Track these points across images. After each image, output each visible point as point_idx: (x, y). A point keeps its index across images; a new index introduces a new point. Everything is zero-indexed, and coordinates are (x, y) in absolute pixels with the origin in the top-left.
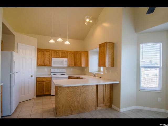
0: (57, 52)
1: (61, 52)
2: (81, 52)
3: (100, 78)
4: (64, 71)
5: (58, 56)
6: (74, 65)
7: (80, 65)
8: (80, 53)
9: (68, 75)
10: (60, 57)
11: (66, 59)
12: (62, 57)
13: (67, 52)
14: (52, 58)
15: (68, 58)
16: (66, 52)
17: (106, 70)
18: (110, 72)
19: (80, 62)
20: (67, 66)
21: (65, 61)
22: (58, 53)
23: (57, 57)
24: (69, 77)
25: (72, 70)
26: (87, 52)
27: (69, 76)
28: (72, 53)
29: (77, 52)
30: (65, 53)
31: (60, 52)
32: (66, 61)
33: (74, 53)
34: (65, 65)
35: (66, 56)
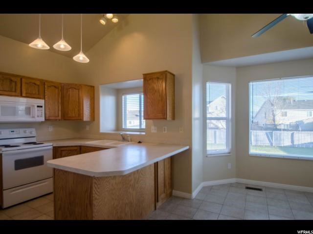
0: (13, 79)
1: (23, 80)
2: (80, 85)
3: (140, 142)
4: (31, 133)
5: (15, 91)
6: (60, 118)
7: (79, 118)
8: (79, 90)
9: (51, 144)
10: (21, 96)
11: (41, 102)
12: (28, 95)
13: (43, 82)
15: (46, 99)
16: (38, 83)
17: (155, 126)
18: (165, 131)
19: (76, 110)
20: (43, 119)
21: (38, 106)
22: (16, 82)
23: (14, 94)
24: (53, 147)
25: (51, 129)
26: (94, 87)
27: (54, 145)
28: (55, 87)
29: (69, 84)
30: (35, 84)
31: (21, 79)
32: (41, 107)
33: (60, 88)
34: (38, 116)
35: (39, 94)
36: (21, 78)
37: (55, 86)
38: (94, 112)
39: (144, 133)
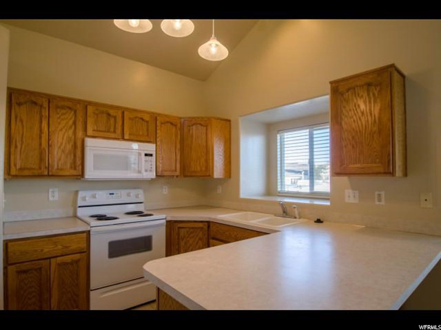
0: (112, 112)
1: (126, 113)
2: (209, 119)
3: (319, 221)
4: (137, 196)
5: (115, 132)
6: (178, 173)
7: (207, 174)
8: (206, 126)
9: (164, 216)
10: (123, 139)
11: (151, 148)
12: (132, 137)
13: (155, 117)
14: (90, 142)
15: (158, 143)
16: (147, 118)
19: (203, 160)
20: (153, 175)
21: (146, 155)
22: (115, 117)
23: (113, 135)
24: (167, 222)
26: (230, 121)
27: (169, 219)
28: (172, 124)
29: (191, 119)
30: (142, 119)
31: (123, 113)
32: (151, 155)
33: (179, 125)
34: (146, 171)
35: (148, 135)
36: (123, 110)
37: (171, 122)
38: (230, 162)
39: (328, 203)
